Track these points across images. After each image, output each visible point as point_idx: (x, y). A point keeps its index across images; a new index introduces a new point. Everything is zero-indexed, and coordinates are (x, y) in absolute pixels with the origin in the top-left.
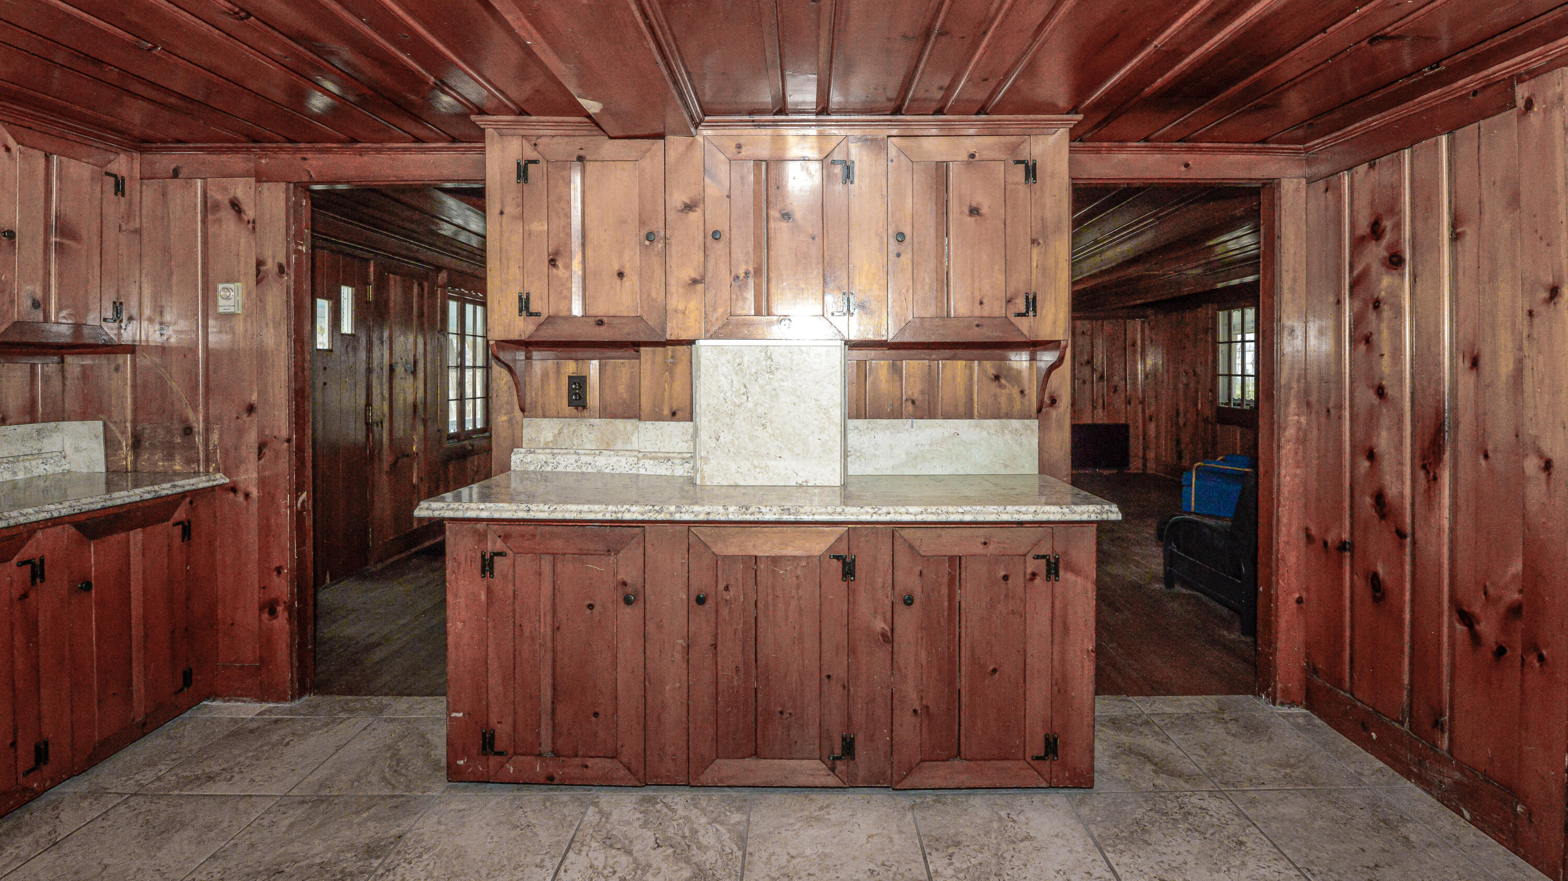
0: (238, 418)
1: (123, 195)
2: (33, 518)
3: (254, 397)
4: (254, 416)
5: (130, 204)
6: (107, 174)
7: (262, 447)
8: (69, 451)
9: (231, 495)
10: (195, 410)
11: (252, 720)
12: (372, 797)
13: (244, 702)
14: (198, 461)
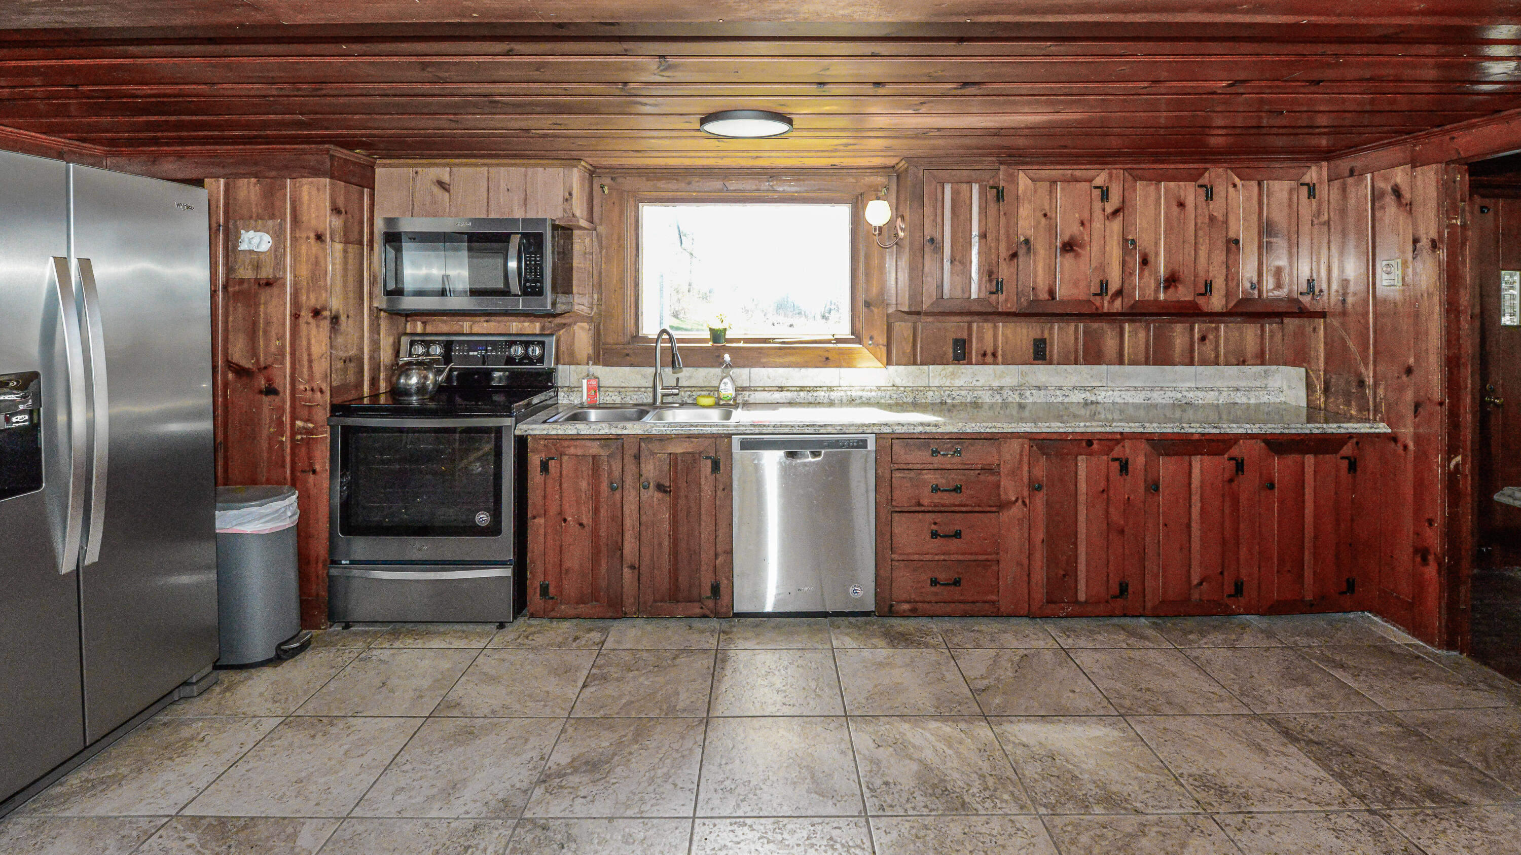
0: (1398, 377)
1: (1314, 198)
2: (1235, 431)
3: (1411, 361)
4: (1412, 377)
5: (1320, 205)
6: (1302, 184)
7: (1417, 406)
8: (1285, 388)
9: (1393, 445)
10: (1366, 365)
11: (1399, 646)
12: (1462, 761)
13: (1399, 629)
14: (1368, 410)
